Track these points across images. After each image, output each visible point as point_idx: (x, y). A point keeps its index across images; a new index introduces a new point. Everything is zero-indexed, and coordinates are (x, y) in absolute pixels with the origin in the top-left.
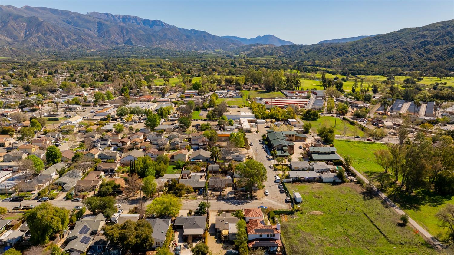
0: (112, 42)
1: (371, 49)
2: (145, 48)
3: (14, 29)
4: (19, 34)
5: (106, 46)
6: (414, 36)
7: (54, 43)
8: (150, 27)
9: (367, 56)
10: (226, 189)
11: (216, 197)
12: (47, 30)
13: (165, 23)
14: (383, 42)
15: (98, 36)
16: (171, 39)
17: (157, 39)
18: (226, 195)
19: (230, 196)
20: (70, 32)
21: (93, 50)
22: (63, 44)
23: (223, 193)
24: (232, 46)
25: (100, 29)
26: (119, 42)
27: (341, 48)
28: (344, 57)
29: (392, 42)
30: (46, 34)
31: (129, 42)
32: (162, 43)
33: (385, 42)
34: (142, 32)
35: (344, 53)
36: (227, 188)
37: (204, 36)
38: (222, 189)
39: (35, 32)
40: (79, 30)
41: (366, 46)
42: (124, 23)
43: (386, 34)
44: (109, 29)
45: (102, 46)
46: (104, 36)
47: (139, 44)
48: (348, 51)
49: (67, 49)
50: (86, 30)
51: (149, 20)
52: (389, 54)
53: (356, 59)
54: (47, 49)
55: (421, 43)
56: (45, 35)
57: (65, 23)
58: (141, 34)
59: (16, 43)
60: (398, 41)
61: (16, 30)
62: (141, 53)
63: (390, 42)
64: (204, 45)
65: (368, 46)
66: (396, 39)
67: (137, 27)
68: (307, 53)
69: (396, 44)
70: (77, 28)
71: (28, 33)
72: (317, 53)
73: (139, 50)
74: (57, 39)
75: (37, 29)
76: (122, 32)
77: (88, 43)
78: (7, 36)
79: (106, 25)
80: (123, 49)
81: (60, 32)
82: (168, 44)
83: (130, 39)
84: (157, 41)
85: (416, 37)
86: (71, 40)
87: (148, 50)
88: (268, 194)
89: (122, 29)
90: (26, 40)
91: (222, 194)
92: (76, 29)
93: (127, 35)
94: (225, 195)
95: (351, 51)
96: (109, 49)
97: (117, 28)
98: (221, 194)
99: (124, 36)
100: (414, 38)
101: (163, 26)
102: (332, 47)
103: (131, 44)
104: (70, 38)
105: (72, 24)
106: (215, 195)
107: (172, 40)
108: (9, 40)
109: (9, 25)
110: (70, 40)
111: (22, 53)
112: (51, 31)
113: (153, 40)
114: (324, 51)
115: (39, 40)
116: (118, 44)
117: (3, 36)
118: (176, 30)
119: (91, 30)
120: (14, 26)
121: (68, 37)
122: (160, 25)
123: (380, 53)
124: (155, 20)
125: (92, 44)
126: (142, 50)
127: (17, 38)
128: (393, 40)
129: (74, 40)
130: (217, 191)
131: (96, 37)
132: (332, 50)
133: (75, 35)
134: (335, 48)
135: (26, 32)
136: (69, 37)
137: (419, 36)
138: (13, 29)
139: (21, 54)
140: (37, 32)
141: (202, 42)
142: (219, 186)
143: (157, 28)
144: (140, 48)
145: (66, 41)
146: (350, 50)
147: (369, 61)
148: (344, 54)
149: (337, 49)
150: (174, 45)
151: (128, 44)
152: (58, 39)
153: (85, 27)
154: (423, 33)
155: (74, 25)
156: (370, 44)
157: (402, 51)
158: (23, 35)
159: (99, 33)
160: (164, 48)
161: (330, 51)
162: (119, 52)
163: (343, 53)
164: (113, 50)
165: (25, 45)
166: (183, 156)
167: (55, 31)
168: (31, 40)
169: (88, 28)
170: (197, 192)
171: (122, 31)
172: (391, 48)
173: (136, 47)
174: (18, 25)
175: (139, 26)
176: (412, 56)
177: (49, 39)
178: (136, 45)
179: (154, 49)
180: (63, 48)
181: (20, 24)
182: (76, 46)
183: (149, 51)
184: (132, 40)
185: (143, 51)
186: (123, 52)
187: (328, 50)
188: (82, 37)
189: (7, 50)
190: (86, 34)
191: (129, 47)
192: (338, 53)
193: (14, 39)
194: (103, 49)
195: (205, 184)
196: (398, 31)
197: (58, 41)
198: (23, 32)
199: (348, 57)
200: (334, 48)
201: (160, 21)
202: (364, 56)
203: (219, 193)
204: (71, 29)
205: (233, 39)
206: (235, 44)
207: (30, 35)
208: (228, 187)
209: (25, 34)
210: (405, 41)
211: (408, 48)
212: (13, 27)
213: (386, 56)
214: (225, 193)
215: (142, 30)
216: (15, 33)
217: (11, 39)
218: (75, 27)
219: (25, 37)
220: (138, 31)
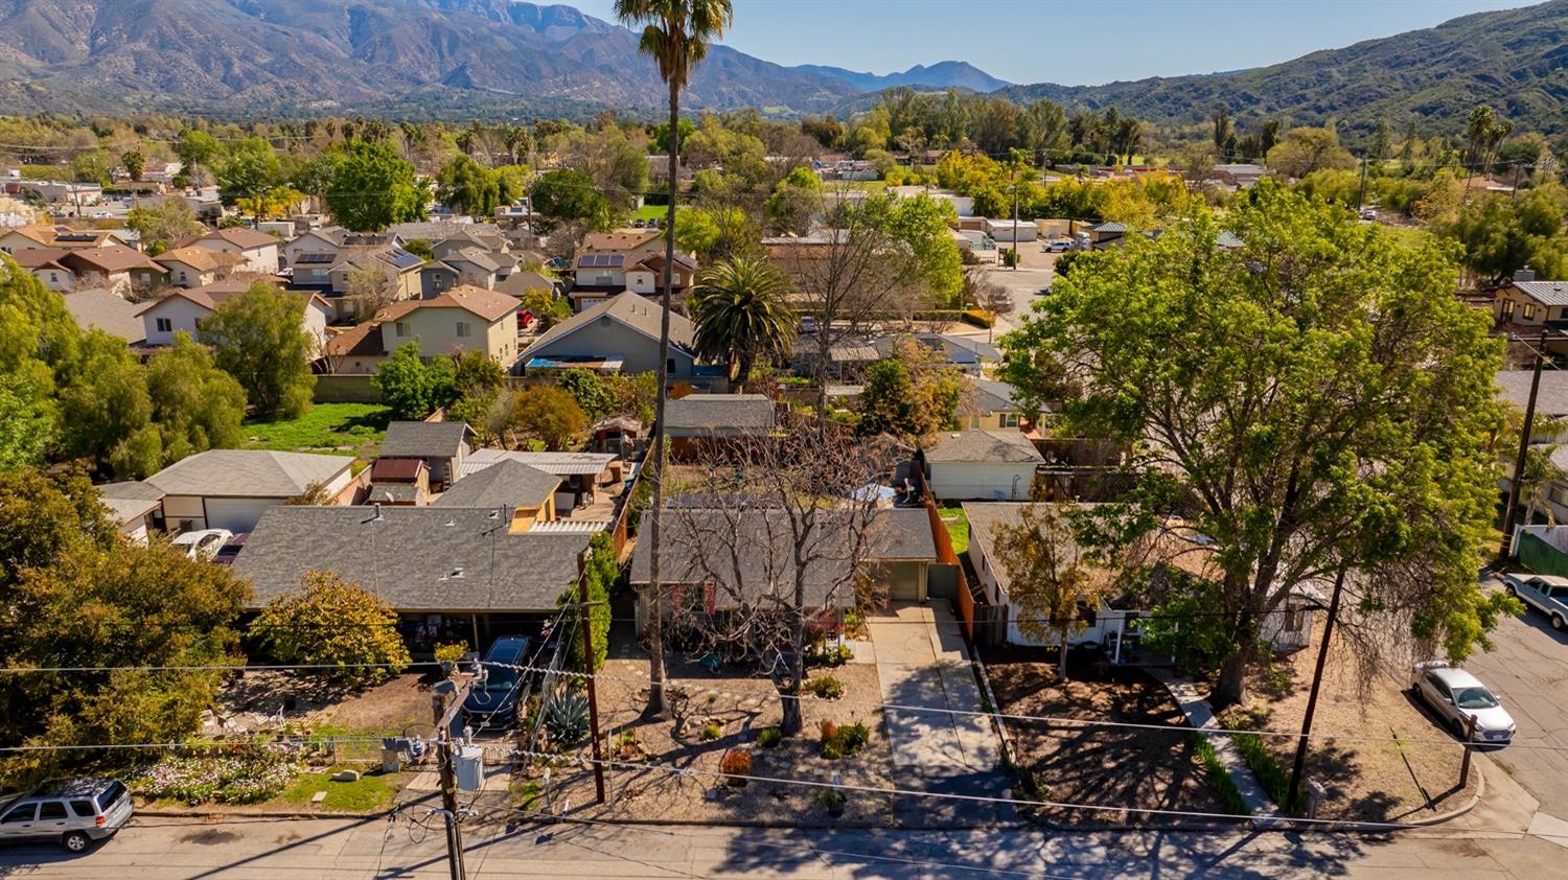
0: (400, 76)
1: (1344, 86)
2: (516, 96)
3: (52, 24)
4: (72, 42)
5: (378, 89)
6: (1512, 36)
7: (193, 78)
8: (537, 31)
9: (1333, 108)
10: (855, 631)
11: (710, 769)
12: (171, 32)
13: (587, 17)
14: (1387, 63)
15: (352, 57)
16: (608, 70)
17: (559, 69)
18: (871, 722)
19: (931, 748)
20: (252, 39)
21: (329, 103)
22: (224, 80)
23: (825, 691)
24: (823, 95)
25: (359, 34)
26: (425, 76)
27: (1225, 86)
28: (1243, 114)
29: (1422, 60)
30: (163, 44)
31: (458, 77)
32: (574, 82)
33: (1396, 63)
34: (503, 43)
35: (1241, 102)
36: (875, 624)
37: (726, 63)
38: (813, 636)
39: (125, 36)
40: (286, 33)
41: (1323, 78)
42: (444, 13)
43: (1396, 37)
44: (391, 31)
45: (364, 89)
46: (372, 58)
47: (495, 86)
48: (1256, 95)
49: (239, 96)
50: (309, 36)
51: (532, 7)
52: (1422, 98)
53: (1290, 119)
54: (164, 97)
55: (1547, 56)
56: (162, 47)
57: (237, 11)
58: (502, 51)
59: (56, 74)
60: (1449, 55)
61: (58, 29)
62: (501, 111)
63: (1413, 63)
64: (724, 90)
65: (1331, 77)
66: (1436, 51)
67: (490, 29)
68: (1098, 107)
69: (1441, 68)
70: (277, 27)
71: (102, 40)
72: (1139, 106)
73: (495, 104)
74: (204, 62)
75: (135, 27)
76: (435, 44)
77: (314, 79)
78: (25, 50)
79: (381, 19)
80: (438, 99)
81: (217, 40)
82: (598, 84)
83: (462, 68)
84: (557, 73)
85: (1520, 41)
86: (254, 68)
87: (526, 103)
88: (1493, 718)
89: (435, 32)
90: (91, 64)
91: (816, 714)
92: (275, 30)
93: (452, 53)
94: (854, 740)
95: (1265, 97)
96: (386, 101)
97: (418, 29)
98: (791, 722)
99: (442, 56)
100: (1511, 46)
101: (580, 27)
102: (1192, 85)
103: (468, 85)
104: (252, 61)
105: (262, 16)
106: (710, 743)
107: (612, 71)
108: (35, 64)
109: (33, 10)
110: (249, 65)
111: (71, 105)
112: (184, 34)
113: (544, 73)
114: (1161, 100)
115: (141, 66)
116: (419, 83)
117: (9, 50)
118: (626, 38)
119: (326, 37)
120: (52, 16)
121: (244, 58)
122: (570, 24)
123: (1383, 96)
124: (553, 7)
125: (328, 82)
126: (503, 103)
127: (63, 58)
128: (1425, 54)
129: (263, 67)
130: (740, 665)
131: (344, 60)
132: (1194, 94)
133: (269, 49)
134: (1206, 88)
135: (94, 36)
136: (247, 58)
137: (1532, 37)
138: (46, 24)
139: (67, 107)
140: (132, 38)
141: (719, 81)
142: (760, 591)
143: (559, 33)
144: (497, 98)
145: (237, 71)
146: (1264, 94)
147: (1346, 122)
148: (1239, 108)
149: (1210, 92)
150: (619, 89)
151: (457, 86)
152: (209, 62)
153: (306, 27)
154: (1550, 24)
155: (268, 19)
156: (1340, 72)
157: (1476, 88)
158: (86, 47)
159: (354, 46)
160: (583, 99)
161: (1187, 99)
162: (422, 109)
163: (1238, 104)
164: (401, 102)
165: (90, 80)
166: (461, 330)
167: (196, 35)
168: (109, 63)
169: (317, 31)
170: (462, 684)
171: (436, 41)
172: (1423, 78)
173: (484, 94)
174: (65, 11)
175: (498, 24)
176: (1523, 96)
177: (177, 63)
178: (484, 90)
179: (545, 101)
180: (225, 95)
181: (72, 10)
182: (271, 89)
183: (529, 107)
184: (468, 72)
185: (508, 107)
186: (437, 107)
187: (1179, 94)
188: (293, 56)
189: (14, 92)
190: (310, 49)
191: (457, 94)
192: (1218, 101)
193: (51, 62)
194: (368, 100)
195: (570, 572)
196: (1440, 27)
197: (208, 70)
198: (85, 37)
199: (1256, 115)
200: (1200, 89)
201: (573, 11)
202: (1320, 110)
203: (760, 699)
204: (255, 30)
205: (828, 74)
206: (834, 90)
207: (110, 47)
208: (891, 606)
209: (93, 45)
210: (1477, 57)
211: (1495, 76)
212: (48, 19)
213: (1412, 105)
214: (853, 709)
215: (509, 39)
216: (55, 39)
217: (43, 60)
218: (272, 25)
219: (92, 54)
220: (493, 41)
